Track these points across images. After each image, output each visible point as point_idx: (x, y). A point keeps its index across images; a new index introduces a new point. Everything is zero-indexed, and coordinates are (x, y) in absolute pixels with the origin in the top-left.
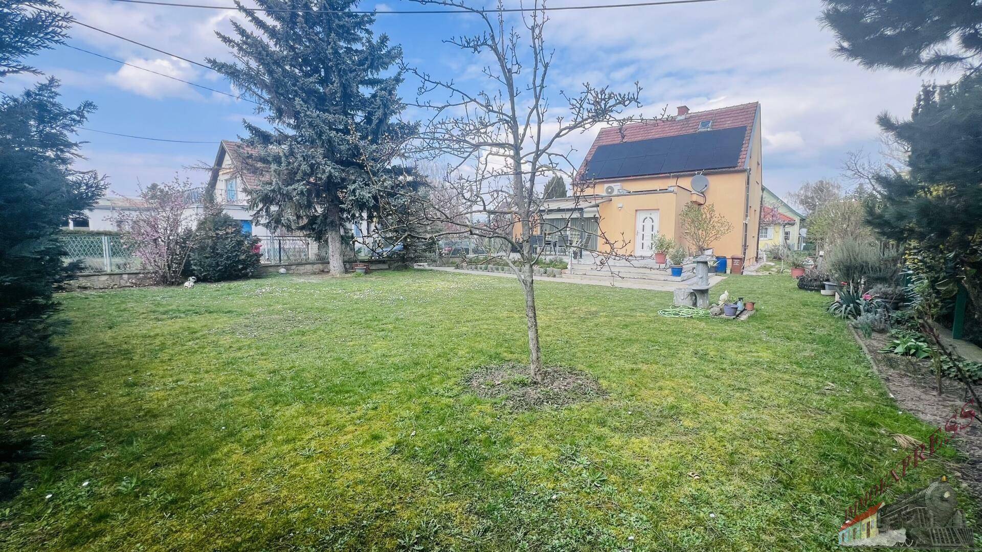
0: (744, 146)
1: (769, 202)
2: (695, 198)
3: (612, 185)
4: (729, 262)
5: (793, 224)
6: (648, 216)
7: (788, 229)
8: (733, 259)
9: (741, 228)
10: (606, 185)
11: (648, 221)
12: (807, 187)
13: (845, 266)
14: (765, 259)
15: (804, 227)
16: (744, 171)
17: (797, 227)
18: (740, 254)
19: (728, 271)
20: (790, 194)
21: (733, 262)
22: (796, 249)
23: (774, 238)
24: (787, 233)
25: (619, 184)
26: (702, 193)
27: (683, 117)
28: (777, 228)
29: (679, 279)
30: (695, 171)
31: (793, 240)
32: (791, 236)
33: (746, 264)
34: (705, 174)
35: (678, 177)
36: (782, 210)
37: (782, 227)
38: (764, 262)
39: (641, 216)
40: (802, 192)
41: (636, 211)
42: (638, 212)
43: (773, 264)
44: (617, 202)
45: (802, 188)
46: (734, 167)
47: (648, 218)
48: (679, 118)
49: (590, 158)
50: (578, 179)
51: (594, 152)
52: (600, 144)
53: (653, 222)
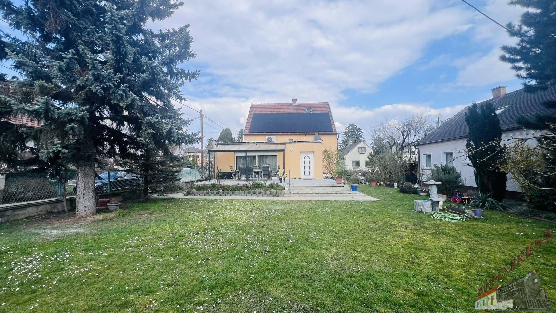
0: (331, 122)
3: (271, 137)
6: (307, 155)
10: (268, 137)
11: (307, 158)
16: (336, 134)
25: (275, 136)
27: (296, 104)
30: (314, 132)
35: (305, 135)
39: (303, 155)
41: (301, 152)
44: (290, 147)
47: (307, 157)
48: (294, 104)
49: (251, 120)
50: (248, 132)
51: (252, 117)
52: (254, 113)
53: (309, 159)
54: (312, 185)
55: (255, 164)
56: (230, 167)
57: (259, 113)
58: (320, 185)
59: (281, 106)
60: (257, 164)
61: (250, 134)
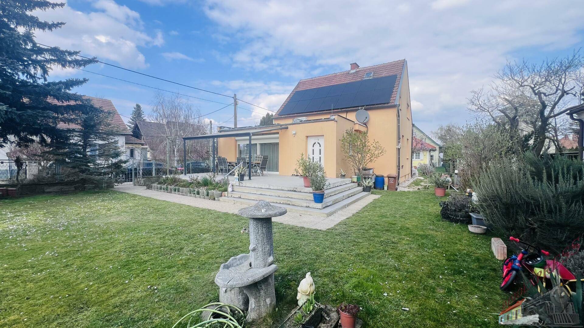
0: (395, 88)
1: (418, 135)
2: (357, 127)
3: (301, 118)
4: (386, 180)
5: (434, 151)
6: (317, 141)
7: (432, 153)
8: (389, 177)
9: (395, 152)
11: (317, 146)
12: (441, 129)
13: (505, 204)
14: (417, 175)
15: (441, 152)
16: (394, 106)
17: (437, 152)
18: (394, 173)
19: (386, 188)
20: (432, 132)
21: (389, 180)
22: (437, 166)
23: (423, 159)
24: (432, 156)
25: (306, 117)
26: (365, 124)
27: (354, 71)
28: (425, 153)
29: (319, 205)
30: (359, 107)
31: (436, 160)
32: (434, 158)
33: (401, 180)
34: (366, 109)
36: (428, 141)
37: (428, 152)
38: (417, 177)
39: (311, 141)
40: (439, 131)
41: (307, 137)
42: (309, 139)
43: (422, 178)
44: (292, 130)
45: (439, 129)
46: (388, 103)
48: (352, 71)
49: (289, 100)
50: (277, 115)
51: (292, 96)
53: (320, 147)
60: (259, 154)
61: (280, 117)
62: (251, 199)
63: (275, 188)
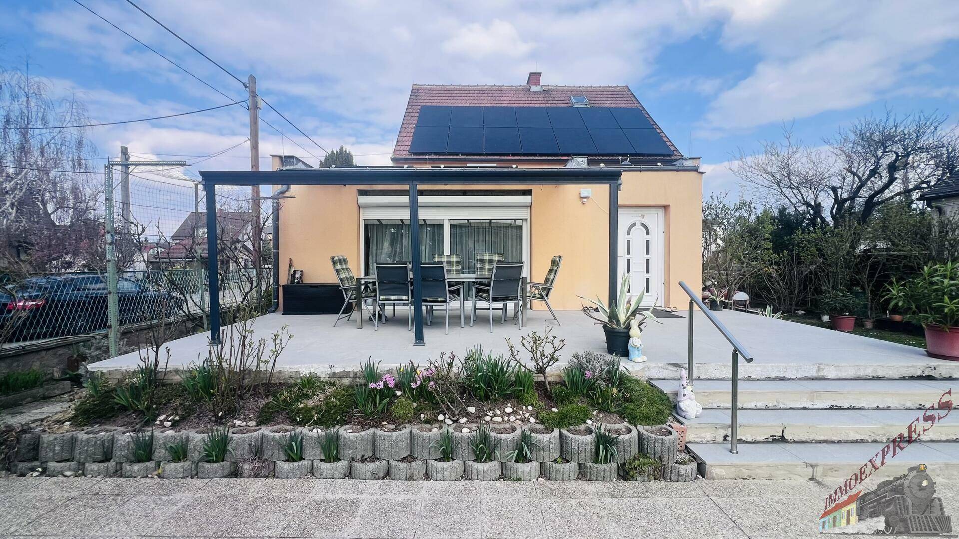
0: (657, 131)
11: (638, 232)
27: (539, 89)
39: (623, 219)
47: (638, 225)
48: (534, 88)
49: (415, 122)
50: (406, 152)
51: (417, 115)
52: (422, 104)
53: (648, 233)
54: (813, 373)
55: (441, 253)
56: (334, 263)
57: (438, 105)
58: (861, 373)
59: (500, 91)
60: (447, 250)
61: (413, 157)
62: (843, 437)
63: (844, 375)
